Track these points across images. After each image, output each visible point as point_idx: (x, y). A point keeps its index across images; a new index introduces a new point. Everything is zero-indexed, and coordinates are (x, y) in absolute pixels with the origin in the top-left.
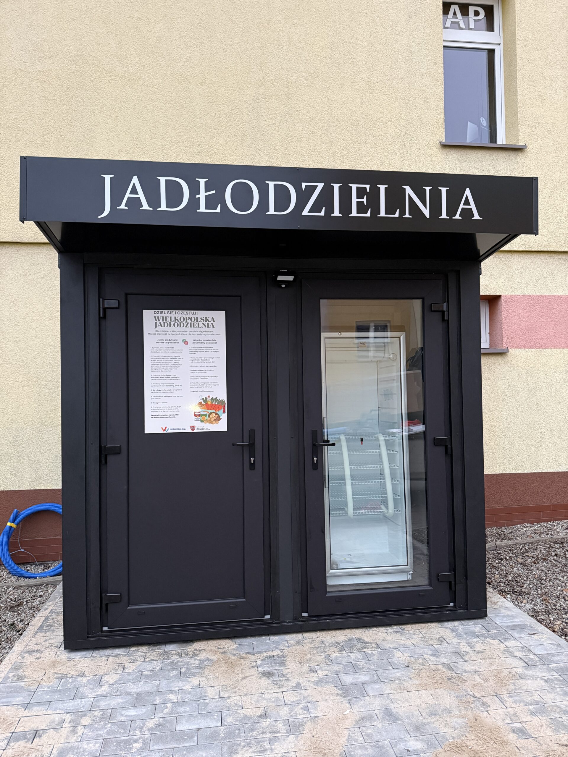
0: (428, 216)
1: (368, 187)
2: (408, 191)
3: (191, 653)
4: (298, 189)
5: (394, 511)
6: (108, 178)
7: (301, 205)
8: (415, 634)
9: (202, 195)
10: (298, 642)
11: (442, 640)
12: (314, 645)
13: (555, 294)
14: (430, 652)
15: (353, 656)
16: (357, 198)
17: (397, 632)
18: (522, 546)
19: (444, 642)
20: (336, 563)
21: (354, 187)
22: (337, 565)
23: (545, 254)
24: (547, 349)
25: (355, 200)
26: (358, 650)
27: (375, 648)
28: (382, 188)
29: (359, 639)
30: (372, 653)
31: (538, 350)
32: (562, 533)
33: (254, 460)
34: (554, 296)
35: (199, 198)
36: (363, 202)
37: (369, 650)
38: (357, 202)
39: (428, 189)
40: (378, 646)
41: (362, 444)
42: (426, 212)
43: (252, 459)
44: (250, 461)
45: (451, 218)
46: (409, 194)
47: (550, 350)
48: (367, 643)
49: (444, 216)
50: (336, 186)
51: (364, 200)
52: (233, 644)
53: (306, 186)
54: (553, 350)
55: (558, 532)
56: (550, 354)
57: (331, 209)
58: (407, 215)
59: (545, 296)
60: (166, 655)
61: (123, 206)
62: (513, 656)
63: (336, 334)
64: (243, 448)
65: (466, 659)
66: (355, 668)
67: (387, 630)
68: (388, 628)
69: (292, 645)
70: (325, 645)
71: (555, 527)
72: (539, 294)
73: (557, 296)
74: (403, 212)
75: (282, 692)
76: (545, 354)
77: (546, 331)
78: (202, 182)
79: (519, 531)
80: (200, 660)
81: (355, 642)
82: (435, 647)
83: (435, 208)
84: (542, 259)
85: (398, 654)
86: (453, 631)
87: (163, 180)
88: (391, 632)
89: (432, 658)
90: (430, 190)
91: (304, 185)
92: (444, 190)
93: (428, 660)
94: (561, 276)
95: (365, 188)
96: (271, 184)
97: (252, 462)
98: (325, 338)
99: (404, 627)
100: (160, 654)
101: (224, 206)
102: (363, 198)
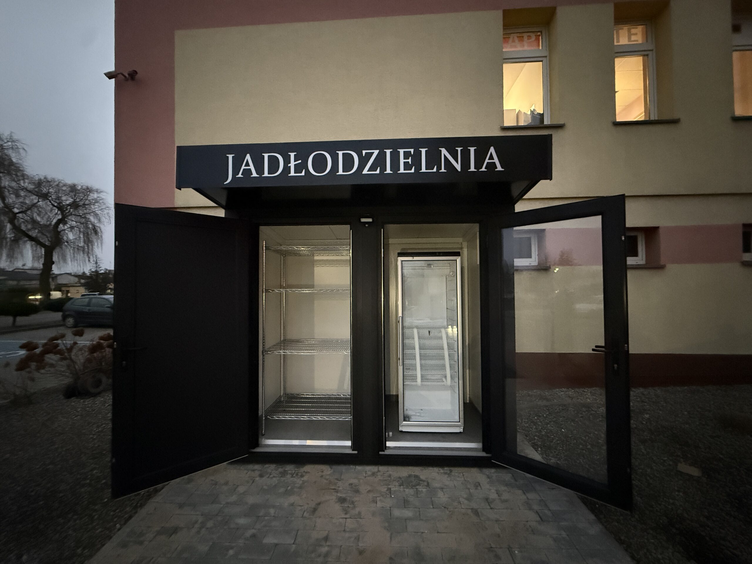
0: (459, 170)
1: (412, 150)
2: (444, 151)
3: (300, 474)
4: (360, 155)
5: (451, 382)
6: (230, 157)
7: (362, 166)
8: (459, 477)
9: (292, 164)
10: (373, 474)
11: (477, 485)
12: (384, 478)
14: (465, 496)
15: (407, 490)
16: (404, 159)
17: (445, 473)
18: (557, 407)
19: (479, 488)
20: (408, 417)
21: (402, 151)
25: (402, 161)
26: (413, 487)
27: (425, 486)
28: (423, 151)
29: (416, 477)
30: (422, 491)
32: (589, 399)
35: (290, 166)
36: (408, 162)
37: (421, 487)
38: (404, 162)
39: (459, 149)
40: (428, 485)
41: (429, 335)
42: (458, 167)
45: (478, 170)
46: (444, 154)
48: (422, 480)
49: (472, 169)
50: (388, 152)
51: (410, 160)
52: (330, 469)
53: (366, 153)
55: (587, 398)
57: (384, 168)
58: (443, 170)
60: (284, 474)
61: (240, 175)
62: (530, 509)
63: (410, 258)
65: (492, 506)
66: (405, 503)
67: (439, 470)
69: (369, 476)
70: (391, 478)
71: (585, 393)
74: (439, 168)
75: (346, 518)
78: (292, 155)
79: (557, 394)
80: (303, 481)
81: (413, 479)
82: (471, 491)
83: (466, 163)
85: (440, 494)
86: (488, 477)
87: (266, 156)
88: (441, 473)
89: (466, 502)
90: (461, 150)
91: (364, 152)
92: (472, 150)
93: (462, 503)
95: (410, 152)
96: (340, 153)
98: (402, 261)
99: (452, 469)
100: (281, 473)
101: (307, 171)
102: (408, 159)
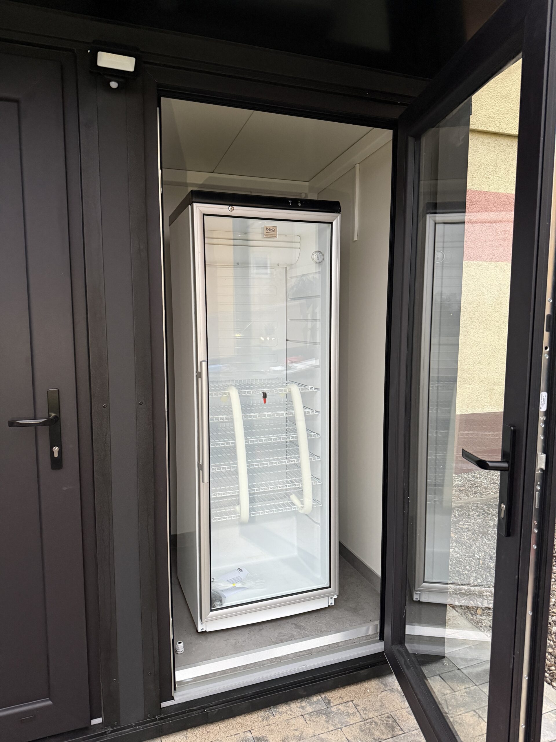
5: (313, 505)
13: (496, 191)
20: (220, 597)
22: (221, 601)
23: (488, 136)
24: (481, 262)
31: (472, 262)
33: (60, 452)
34: (494, 193)
41: (265, 402)
43: (56, 449)
44: (52, 453)
47: (485, 264)
54: (488, 263)
56: (484, 269)
59: (485, 193)
63: (223, 209)
64: (36, 428)
68: (304, 704)
72: (478, 189)
73: (499, 193)
76: (479, 268)
77: (483, 238)
84: (484, 143)
94: (503, 167)
97: (56, 455)
98: (204, 215)
